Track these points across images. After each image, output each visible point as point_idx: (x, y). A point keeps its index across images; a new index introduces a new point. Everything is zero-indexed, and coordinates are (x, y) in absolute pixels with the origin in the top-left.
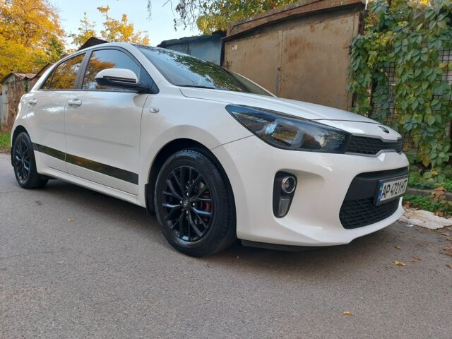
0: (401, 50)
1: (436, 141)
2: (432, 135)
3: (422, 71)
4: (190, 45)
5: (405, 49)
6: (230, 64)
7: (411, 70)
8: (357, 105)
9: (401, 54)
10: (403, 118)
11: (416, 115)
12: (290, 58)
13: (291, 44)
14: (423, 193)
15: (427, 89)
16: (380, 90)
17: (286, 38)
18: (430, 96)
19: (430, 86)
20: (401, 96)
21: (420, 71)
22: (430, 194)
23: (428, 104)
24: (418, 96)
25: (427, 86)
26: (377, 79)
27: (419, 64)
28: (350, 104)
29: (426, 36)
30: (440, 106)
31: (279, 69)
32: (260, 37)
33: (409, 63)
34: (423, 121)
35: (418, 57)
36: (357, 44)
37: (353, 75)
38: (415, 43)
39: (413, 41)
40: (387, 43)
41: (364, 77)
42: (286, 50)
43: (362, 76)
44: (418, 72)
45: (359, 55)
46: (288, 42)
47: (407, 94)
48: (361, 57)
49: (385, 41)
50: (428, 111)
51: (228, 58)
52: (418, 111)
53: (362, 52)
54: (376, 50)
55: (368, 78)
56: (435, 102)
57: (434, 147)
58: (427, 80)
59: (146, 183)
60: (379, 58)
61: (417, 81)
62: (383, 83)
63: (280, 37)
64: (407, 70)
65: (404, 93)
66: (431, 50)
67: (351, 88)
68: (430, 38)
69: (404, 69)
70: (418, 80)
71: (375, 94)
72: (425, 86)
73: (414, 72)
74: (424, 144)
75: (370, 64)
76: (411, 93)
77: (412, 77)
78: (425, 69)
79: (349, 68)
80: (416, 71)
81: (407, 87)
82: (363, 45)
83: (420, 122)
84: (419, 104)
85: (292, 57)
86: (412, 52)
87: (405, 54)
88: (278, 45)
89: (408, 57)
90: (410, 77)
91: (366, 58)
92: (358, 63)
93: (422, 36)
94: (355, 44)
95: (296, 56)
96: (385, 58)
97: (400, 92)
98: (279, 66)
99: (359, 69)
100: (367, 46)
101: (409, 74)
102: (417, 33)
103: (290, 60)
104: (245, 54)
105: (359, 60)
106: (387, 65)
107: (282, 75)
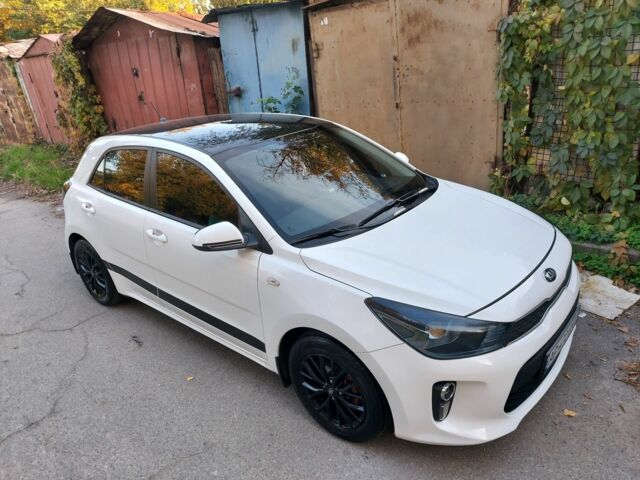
0: (572, 38)
1: (620, 170)
2: (613, 163)
3: (603, 71)
4: (255, 14)
5: (578, 38)
6: (320, 47)
7: (587, 69)
8: (512, 118)
9: (572, 45)
10: (575, 134)
11: (592, 134)
12: (410, 42)
13: (410, 20)
14: (599, 250)
15: (610, 95)
16: (543, 94)
17: (402, 11)
18: (612, 106)
19: (613, 93)
20: (572, 104)
21: (599, 72)
22: (609, 252)
23: (609, 120)
24: (597, 107)
25: (608, 92)
26: (538, 77)
27: (598, 62)
28: (501, 114)
29: (609, 17)
30: (626, 120)
31: (395, 59)
32: (361, 6)
33: (583, 59)
34: (602, 142)
35: (597, 51)
36: (509, 31)
37: (504, 75)
38: (593, 29)
39: (589, 24)
40: (552, 24)
41: (521, 77)
42: (403, 30)
43: (517, 76)
44: (597, 73)
45: (511, 45)
46: (405, 17)
47: (581, 103)
48: (514, 48)
49: (549, 21)
50: (610, 129)
51: (316, 36)
52: (596, 127)
53: (515, 41)
54: (535, 38)
55: (526, 78)
56: (620, 115)
57: (617, 180)
58: (609, 83)
59: (277, 355)
60: (541, 48)
61: (596, 85)
62: (547, 85)
63: (392, 8)
64: (581, 68)
65: (577, 101)
66: (616, 42)
67: (502, 96)
68: (616, 20)
69: (577, 67)
70: (598, 83)
71: (535, 101)
72: (606, 92)
73: (591, 72)
74: (603, 173)
75: (528, 58)
76: (587, 102)
77: (588, 80)
78: (607, 68)
79: (498, 64)
80: (594, 71)
81: (581, 93)
82: (517, 30)
83: (598, 142)
84: (598, 118)
85: (413, 41)
86: (588, 42)
87: (578, 45)
88: (390, 21)
89: (582, 51)
90: (585, 78)
91: (522, 49)
92: (510, 59)
93: (604, 16)
94: (505, 30)
95: (418, 39)
96: (549, 47)
97: (571, 99)
98: (396, 54)
99: (512, 65)
100: (523, 32)
101: (584, 75)
102: (596, 11)
103: (409, 45)
104: (342, 32)
105: (511, 54)
106: (552, 58)
107: (401, 68)
